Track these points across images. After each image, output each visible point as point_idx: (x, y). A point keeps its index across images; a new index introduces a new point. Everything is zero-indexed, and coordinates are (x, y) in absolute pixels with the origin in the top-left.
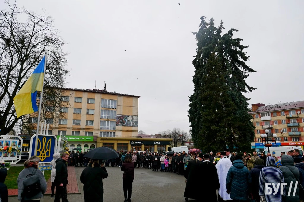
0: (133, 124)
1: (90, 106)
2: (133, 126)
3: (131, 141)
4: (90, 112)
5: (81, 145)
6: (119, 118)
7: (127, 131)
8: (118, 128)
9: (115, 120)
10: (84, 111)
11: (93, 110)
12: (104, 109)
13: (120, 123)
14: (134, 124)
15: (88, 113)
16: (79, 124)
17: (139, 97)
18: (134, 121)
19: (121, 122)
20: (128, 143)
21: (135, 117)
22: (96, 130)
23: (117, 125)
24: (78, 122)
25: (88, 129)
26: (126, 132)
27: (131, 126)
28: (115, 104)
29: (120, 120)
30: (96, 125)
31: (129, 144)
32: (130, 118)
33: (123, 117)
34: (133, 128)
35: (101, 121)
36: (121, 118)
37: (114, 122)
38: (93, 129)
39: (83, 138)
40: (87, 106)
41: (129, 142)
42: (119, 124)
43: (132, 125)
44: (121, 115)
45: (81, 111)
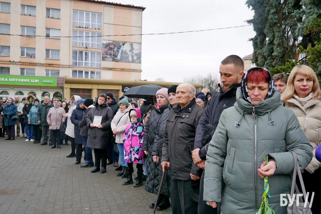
0: (133, 57)
1: (52, 23)
2: (133, 61)
3: (124, 86)
4: (52, 34)
5: (36, 92)
6: (107, 45)
7: (123, 70)
8: (106, 64)
9: (100, 51)
10: (41, 31)
11: (59, 30)
12: (78, 29)
13: (108, 56)
14: (135, 58)
15: (48, 36)
16: (32, 56)
17: (143, 9)
18: (135, 52)
19: (110, 55)
20: (118, 90)
21: (135, 46)
22: (64, 66)
23: (104, 59)
24: (30, 52)
25: (50, 65)
26: (121, 72)
27: (129, 62)
28: (100, 21)
29: (109, 50)
30: (65, 58)
31: (121, 91)
32: (126, 48)
33: (114, 46)
34: (133, 66)
35: (75, 53)
36: (111, 46)
37: (99, 53)
38: (59, 66)
39: (36, 81)
40: (46, 23)
41: (120, 88)
42: (106, 57)
43: (130, 59)
44: (109, 42)
45: (35, 32)
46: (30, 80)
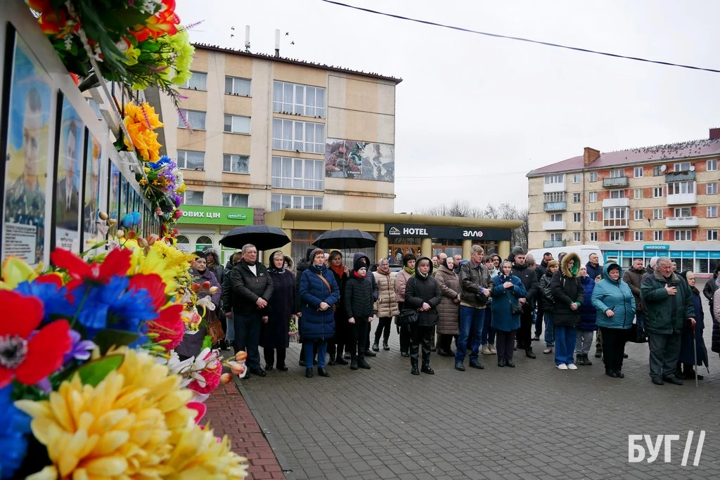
0: (379, 171)
1: (235, 105)
2: (380, 179)
4: (237, 126)
5: (211, 237)
6: (334, 149)
7: (362, 194)
8: (331, 183)
9: (322, 157)
10: (214, 122)
11: (246, 120)
12: (283, 117)
13: (337, 169)
14: (384, 172)
15: (227, 128)
16: (199, 168)
17: (397, 81)
18: (384, 160)
19: (340, 165)
20: (378, 233)
21: (384, 149)
22: (256, 187)
23: (329, 173)
24: (194, 160)
25: (232, 184)
26: (358, 198)
27: (373, 180)
28: (321, 103)
29: (338, 157)
30: (258, 172)
32: (368, 153)
33: (347, 148)
34: (380, 187)
35: (276, 159)
36: (341, 149)
37: (319, 162)
38: (248, 186)
39: (215, 215)
40: (225, 105)
42: (333, 170)
43: (375, 174)
44: (339, 141)
45: (203, 122)
46: (205, 214)
